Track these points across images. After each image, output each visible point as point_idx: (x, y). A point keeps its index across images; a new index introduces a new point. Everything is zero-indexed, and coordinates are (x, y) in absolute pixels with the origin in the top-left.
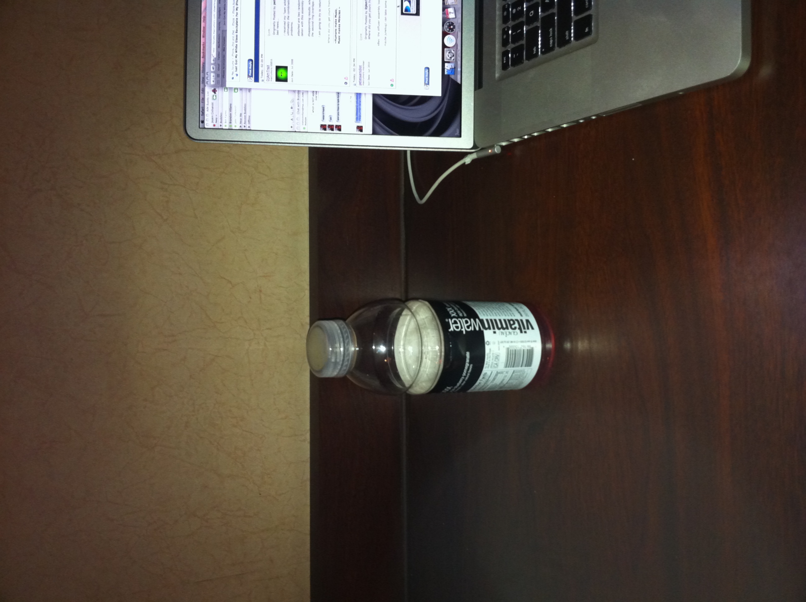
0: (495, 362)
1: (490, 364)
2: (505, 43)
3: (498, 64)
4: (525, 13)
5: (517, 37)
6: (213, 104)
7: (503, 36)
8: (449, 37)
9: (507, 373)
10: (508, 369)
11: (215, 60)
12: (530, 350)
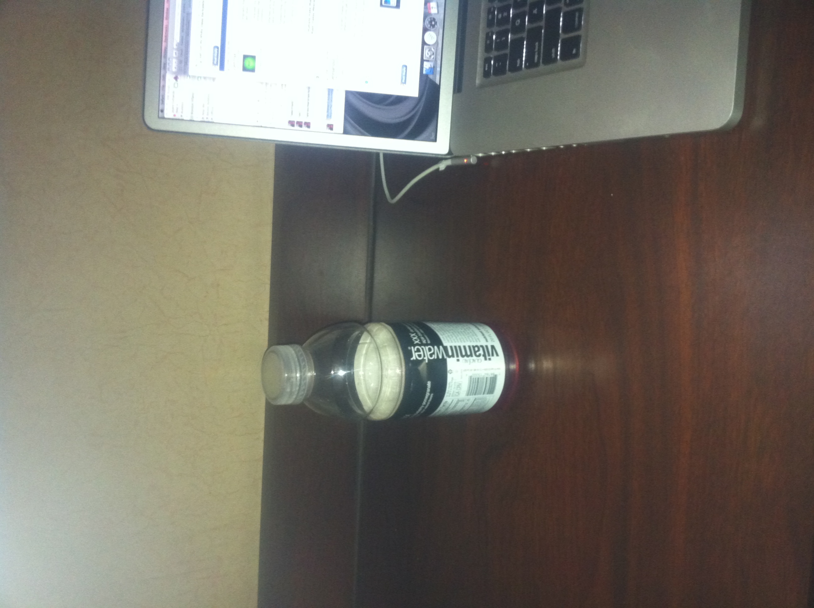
0: (457, 391)
1: (452, 392)
2: (488, 48)
3: (479, 70)
4: (511, 20)
5: (502, 45)
6: (174, 92)
7: (486, 42)
8: (430, 34)
9: (468, 400)
10: (469, 397)
11: (178, 45)
12: (493, 377)
